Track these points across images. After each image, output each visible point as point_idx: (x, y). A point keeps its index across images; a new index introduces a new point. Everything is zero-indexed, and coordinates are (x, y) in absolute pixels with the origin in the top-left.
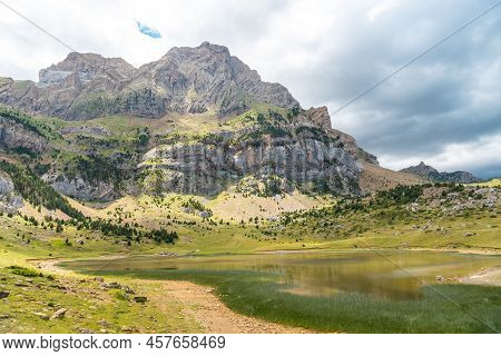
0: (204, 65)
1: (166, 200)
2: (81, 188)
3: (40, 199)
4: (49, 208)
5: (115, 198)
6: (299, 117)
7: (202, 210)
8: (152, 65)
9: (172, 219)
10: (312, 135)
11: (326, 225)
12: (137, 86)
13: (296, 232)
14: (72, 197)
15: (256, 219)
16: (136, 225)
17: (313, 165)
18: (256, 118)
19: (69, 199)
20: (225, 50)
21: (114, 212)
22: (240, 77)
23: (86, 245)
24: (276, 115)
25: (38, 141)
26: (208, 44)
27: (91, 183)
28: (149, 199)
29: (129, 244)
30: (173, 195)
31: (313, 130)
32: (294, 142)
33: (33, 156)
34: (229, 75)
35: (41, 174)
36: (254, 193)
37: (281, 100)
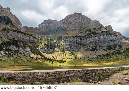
0: (76, 18)
1: (65, 53)
2: (46, 50)
3: (36, 53)
4: (38, 55)
5: (53, 53)
6: (102, 29)
7: (74, 55)
8: (62, 20)
9: (66, 57)
10: (106, 33)
11: (108, 58)
12: (59, 26)
13: (99, 60)
14: (43, 52)
15: (89, 57)
16: (57, 59)
17: (106, 42)
18: (89, 30)
19: (43, 53)
20: (81, 14)
21: (52, 56)
22: (85, 20)
23: (42, 63)
24: (95, 29)
25: (36, 40)
26: (76, 13)
27: (48, 49)
28: (61, 53)
29: (52, 63)
30: (67, 51)
31: (106, 32)
32: (100, 36)
33: (35, 44)
34: (82, 20)
35: (37, 47)
36: (89, 50)
37: (97, 25)
